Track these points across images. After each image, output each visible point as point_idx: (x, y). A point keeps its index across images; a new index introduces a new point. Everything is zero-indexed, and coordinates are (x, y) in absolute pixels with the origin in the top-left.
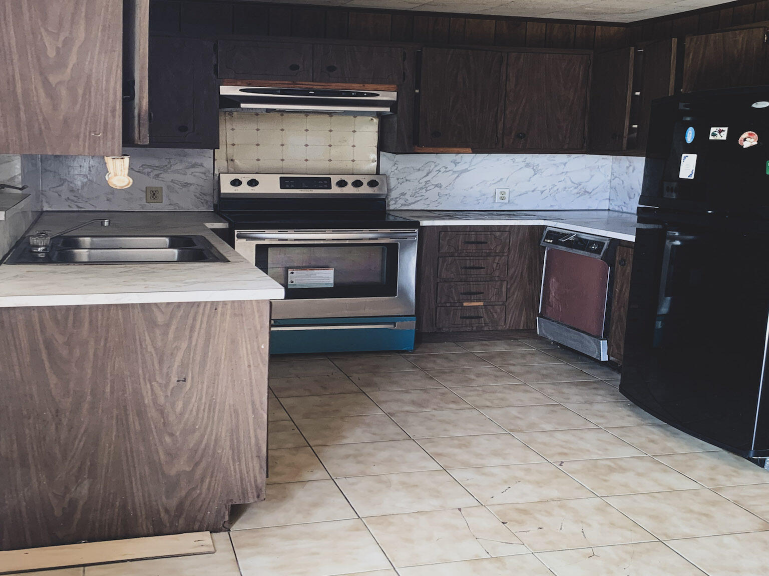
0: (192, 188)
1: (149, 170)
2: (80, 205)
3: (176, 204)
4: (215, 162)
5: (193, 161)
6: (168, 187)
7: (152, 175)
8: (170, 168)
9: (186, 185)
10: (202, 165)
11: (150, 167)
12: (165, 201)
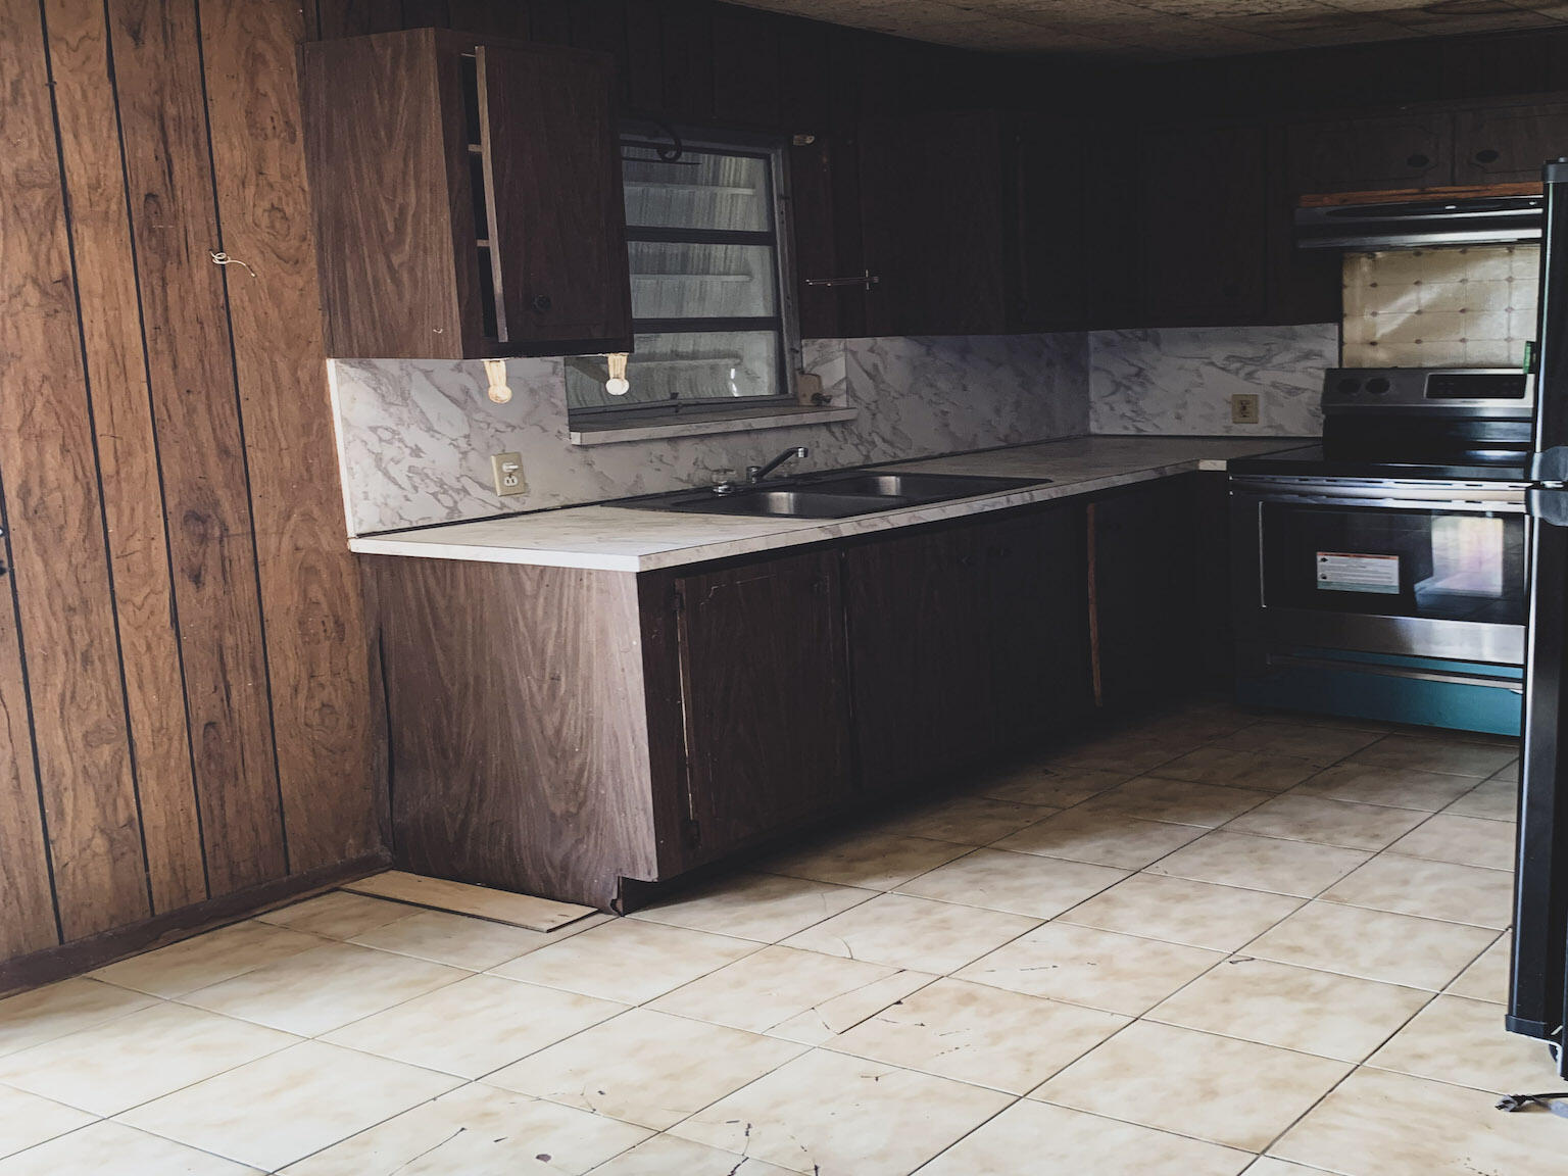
0: (1304, 397)
1: (1238, 365)
2: (1139, 425)
3: (1281, 427)
4: (1345, 347)
5: (1306, 346)
6: (1267, 394)
7: (1242, 374)
8: (1269, 361)
9: (1294, 391)
10: (1320, 355)
11: (1239, 359)
12: (1262, 420)
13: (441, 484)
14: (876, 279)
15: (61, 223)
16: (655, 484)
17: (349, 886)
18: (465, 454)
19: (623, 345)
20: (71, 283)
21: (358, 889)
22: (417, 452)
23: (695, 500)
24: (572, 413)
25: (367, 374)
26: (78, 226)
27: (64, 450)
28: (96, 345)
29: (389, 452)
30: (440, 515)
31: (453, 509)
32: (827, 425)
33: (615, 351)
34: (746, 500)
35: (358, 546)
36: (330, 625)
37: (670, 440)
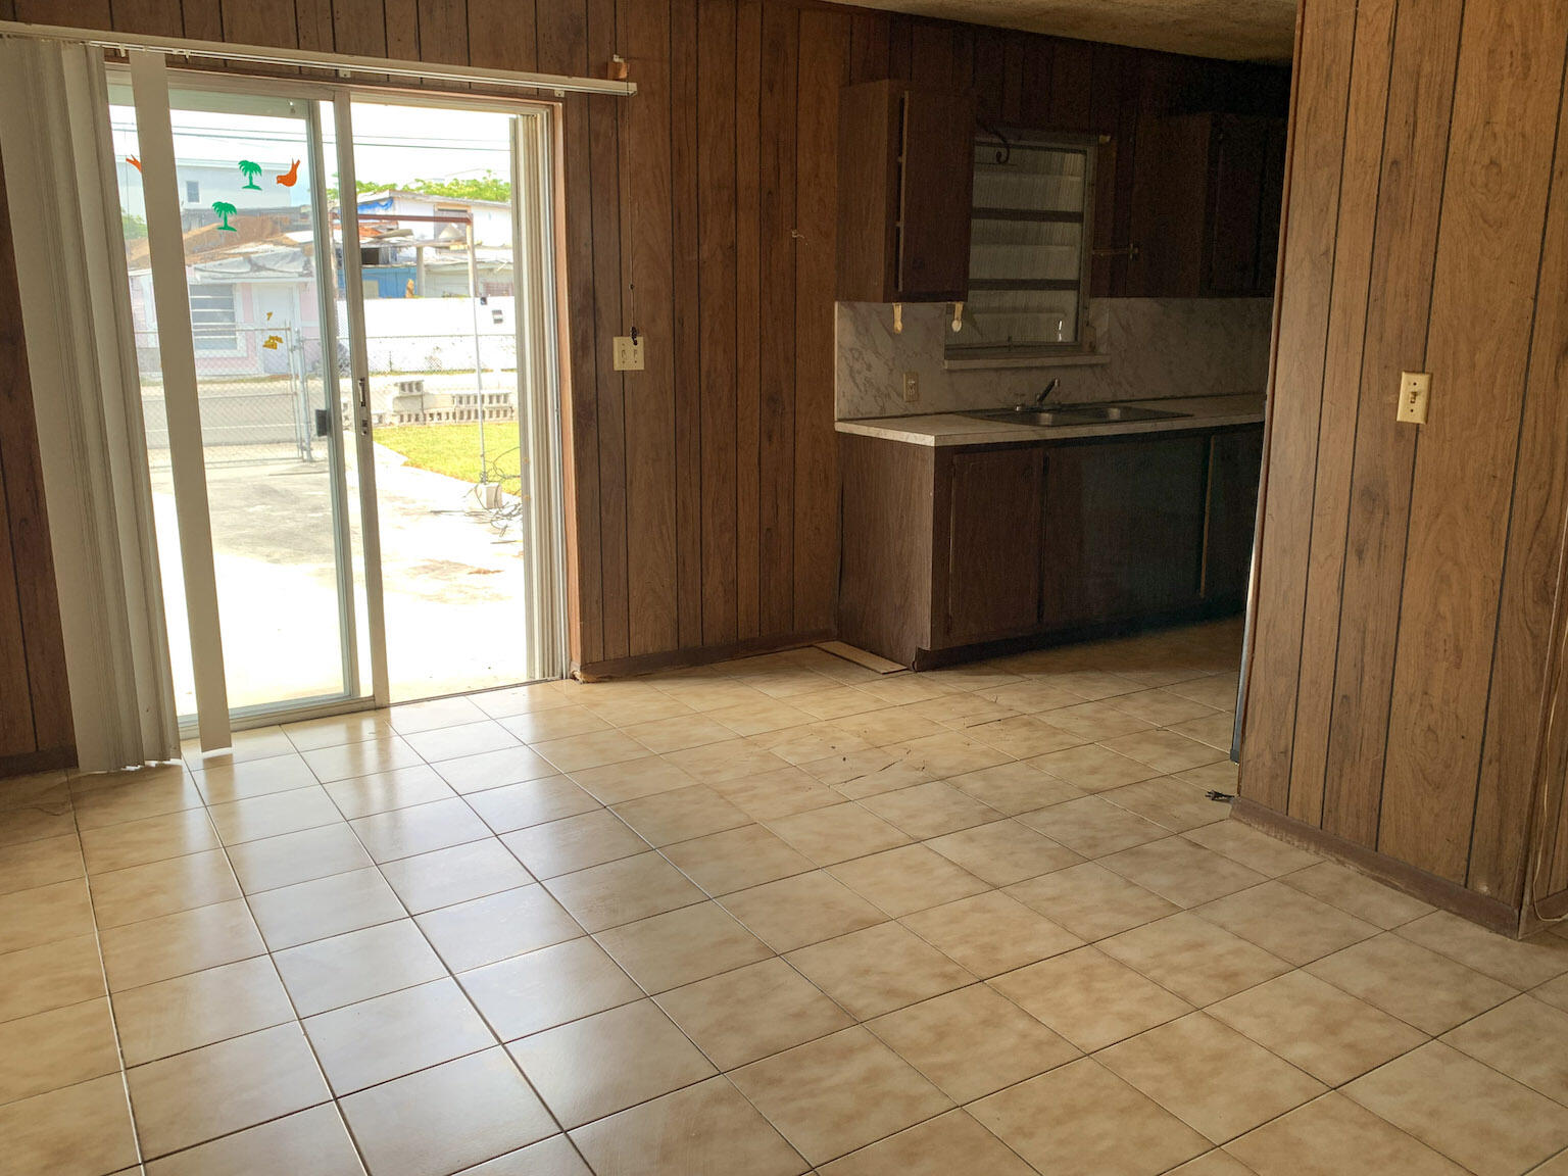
13: (878, 390)
14: (1136, 251)
15: (733, 211)
16: (986, 402)
17: (819, 645)
18: (891, 370)
19: (961, 296)
20: (734, 247)
21: (824, 647)
22: (869, 368)
23: (1004, 415)
24: (948, 348)
25: (852, 313)
26: (741, 213)
27: (725, 351)
28: (742, 288)
29: (857, 366)
30: (876, 412)
31: (883, 408)
32: (1091, 366)
33: (958, 301)
34: (1029, 416)
35: (840, 427)
36: (823, 475)
37: (997, 370)
